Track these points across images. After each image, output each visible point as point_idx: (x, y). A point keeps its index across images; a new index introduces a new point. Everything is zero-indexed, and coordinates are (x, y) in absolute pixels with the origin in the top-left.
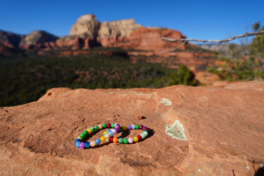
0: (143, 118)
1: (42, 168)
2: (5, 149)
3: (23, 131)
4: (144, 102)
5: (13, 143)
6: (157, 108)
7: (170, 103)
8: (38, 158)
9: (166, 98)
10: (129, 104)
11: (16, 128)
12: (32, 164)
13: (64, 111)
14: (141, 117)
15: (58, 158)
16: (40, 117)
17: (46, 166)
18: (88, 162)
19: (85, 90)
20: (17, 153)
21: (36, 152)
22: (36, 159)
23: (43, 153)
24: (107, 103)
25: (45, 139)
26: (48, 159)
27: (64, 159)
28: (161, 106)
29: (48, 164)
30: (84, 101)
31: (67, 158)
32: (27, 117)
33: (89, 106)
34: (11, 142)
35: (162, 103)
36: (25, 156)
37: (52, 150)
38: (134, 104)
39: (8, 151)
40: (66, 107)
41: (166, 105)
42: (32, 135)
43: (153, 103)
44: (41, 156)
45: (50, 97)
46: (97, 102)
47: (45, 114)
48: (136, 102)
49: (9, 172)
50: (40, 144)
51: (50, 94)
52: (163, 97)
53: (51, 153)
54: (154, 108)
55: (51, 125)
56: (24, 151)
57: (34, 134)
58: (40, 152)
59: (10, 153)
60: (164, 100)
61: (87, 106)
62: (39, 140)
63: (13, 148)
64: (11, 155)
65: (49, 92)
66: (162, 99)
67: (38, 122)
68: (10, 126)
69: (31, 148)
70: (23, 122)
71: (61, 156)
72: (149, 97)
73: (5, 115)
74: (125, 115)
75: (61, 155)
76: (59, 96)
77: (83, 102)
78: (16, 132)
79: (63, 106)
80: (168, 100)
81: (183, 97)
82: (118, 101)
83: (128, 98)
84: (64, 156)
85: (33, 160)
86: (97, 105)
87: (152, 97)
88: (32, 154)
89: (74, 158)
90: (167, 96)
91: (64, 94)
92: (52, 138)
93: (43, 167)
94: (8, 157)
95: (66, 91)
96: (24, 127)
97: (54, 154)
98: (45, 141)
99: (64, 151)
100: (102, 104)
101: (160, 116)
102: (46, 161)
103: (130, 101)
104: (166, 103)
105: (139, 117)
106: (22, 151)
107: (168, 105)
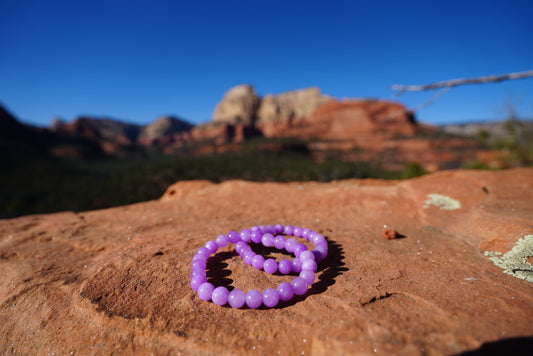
0: (398, 236)
2: (42, 297)
3: (101, 256)
4: (383, 203)
5: (66, 283)
6: (424, 216)
7: (455, 205)
8: (112, 335)
9: (440, 193)
10: (348, 208)
11: (87, 250)
13: (197, 219)
14: (392, 234)
15: (170, 340)
16: (146, 229)
19: (242, 184)
20: (62, 313)
21: (111, 316)
22: (106, 337)
23: (129, 317)
24: (295, 206)
25: (143, 279)
26: (140, 339)
27: (189, 345)
28: (433, 210)
30: (243, 203)
31: (200, 341)
32: (118, 228)
33: (254, 211)
34: (62, 282)
35: (432, 205)
36: (81, 324)
37: (157, 310)
38: (359, 208)
39: (45, 305)
40: (203, 212)
41: (446, 208)
42: (112, 266)
43: (407, 206)
44: (122, 329)
45: (172, 198)
46: (272, 204)
47: (157, 225)
48: (361, 204)
50: (128, 291)
51: (173, 193)
52: (430, 191)
53: (152, 321)
54: (415, 218)
55: (164, 245)
56: (82, 308)
57: (119, 263)
58: (121, 315)
59: (46, 312)
60: (435, 198)
61: (248, 211)
62: (128, 277)
63: (61, 297)
64: (47, 318)
65: (171, 188)
66: (431, 196)
67: (138, 239)
68: (76, 245)
69: (100, 300)
70: (105, 239)
71: (180, 334)
72: (395, 194)
73: (74, 224)
74: (345, 230)
75: (180, 328)
76: (191, 194)
77: (238, 203)
78: (85, 258)
79: (197, 211)
80: (447, 199)
81: (485, 190)
82: (319, 202)
83: (342, 196)
84: (190, 332)
86: (272, 211)
87: (399, 193)
88: (98, 320)
89: (222, 344)
90: (441, 188)
91: (201, 192)
92: (163, 275)
94: (37, 323)
95: (203, 187)
96: (103, 249)
97: (161, 323)
98: (143, 284)
99: (192, 317)
100: (283, 209)
101: (441, 232)
102: (134, 348)
103: (347, 201)
104: (443, 205)
105: (387, 233)
106: (77, 307)
107: (451, 208)
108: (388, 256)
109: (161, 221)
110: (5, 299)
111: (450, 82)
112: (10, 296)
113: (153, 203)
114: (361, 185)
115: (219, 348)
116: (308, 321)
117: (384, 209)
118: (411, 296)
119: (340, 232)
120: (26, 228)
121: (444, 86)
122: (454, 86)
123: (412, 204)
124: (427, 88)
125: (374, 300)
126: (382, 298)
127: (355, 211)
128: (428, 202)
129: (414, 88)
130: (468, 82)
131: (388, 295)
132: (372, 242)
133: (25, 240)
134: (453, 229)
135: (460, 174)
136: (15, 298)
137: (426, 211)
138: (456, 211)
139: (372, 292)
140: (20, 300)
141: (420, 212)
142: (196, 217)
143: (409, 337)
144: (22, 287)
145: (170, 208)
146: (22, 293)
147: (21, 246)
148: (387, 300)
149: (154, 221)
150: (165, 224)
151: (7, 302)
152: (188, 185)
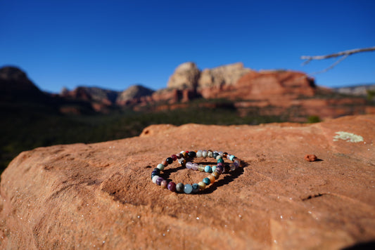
0: (316, 160)
1: (133, 238)
2: (74, 193)
3: (107, 169)
4: (301, 138)
5: (89, 184)
6: (334, 147)
7: (359, 139)
8: (126, 216)
9: (345, 131)
10: (274, 141)
11: (98, 165)
12: (114, 226)
13: (168, 148)
14: (312, 158)
15: (166, 219)
16: (134, 153)
17: (141, 235)
18: (240, 237)
19: (195, 126)
20: (90, 202)
21: (124, 203)
22: (122, 216)
23: (136, 205)
24: (235, 140)
25: (141, 182)
26: (145, 219)
27: (180, 223)
28: (341, 142)
29: (145, 230)
30: (197, 138)
31: (187, 220)
32: (115, 153)
33: (207, 143)
34: (86, 184)
35: (340, 139)
36: (103, 209)
37: (154, 201)
38: (283, 142)
39: (77, 198)
40: (171, 144)
41: (352, 141)
42: (118, 173)
43: (319, 140)
44: (132, 211)
45: (147, 136)
47: (141, 151)
48: (284, 139)
49: (73, 238)
50: (132, 189)
51: (147, 132)
52: (337, 130)
53: (152, 207)
54: (327, 148)
55: (150, 162)
56: (102, 198)
57: (123, 172)
58: (130, 203)
59: (79, 201)
60: (342, 135)
61: (202, 143)
62: (130, 180)
63: (87, 192)
64: (80, 205)
65: (145, 130)
66: (339, 133)
67: (131, 159)
68: (90, 163)
69: (115, 194)
70: (108, 159)
71: (173, 216)
72: (309, 132)
73: (87, 150)
74: (276, 156)
75: (172, 212)
76: (160, 133)
77: (195, 138)
78: (97, 171)
79: (166, 143)
80: (352, 135)
82: (253, 138)
83: (269, 133)
84: (179, 215)
85: (117, 217)
86: (219, 143)
87: (313, 131)
88: (116, 206)
90: (346, 128)
91: (167, 132)
93: (135, 237)
94: (75, 208)
95: (168, 128)
96: (108, 165)
97: (158, 209)
98: (141, 185)
99: (179, 206)
100: (227, 142)
101: (350, 158)
102: (141, 224)
103: (273, 137)
104: (349, 139)
105: (308, 157)
106: (100, 198)
107: (355, 141)
108: (312, 172)
109: (143, 149)
110: (52, 194)
111: (348, 52)
112: (55, 191)
113: (135, 138)
114: (282, 126)
115: (202, 225)
116: (264, 210)
117: (302, 142)
118: (338, 196)
119: (272, 157)
120: (57, 152)
121: (343, 54)
122: (351, 54)
123: (323, 138)
124: (329, 57)
125: (310, 197)
126: (316, 196)
127: (280, 143)
128: (337, 137)
129: (318, 57)
130: (362, 51)
131: (320, 195)
132: (297, 163)
133: (58, 159)
134: (359, 155)
135: (359, 118)
136: (57, 193)
137: (335, 143)
138: (360, 143)
139: (307, 192)
140: (61, 194)
141: (331, 144)
142: (166, 146)
143: (345, 219)
144: (62, 186)
145: (148, 141)
146: (62, 189)
147: (56, 163)
148: (320, 198)
149: (139, 149)
150: (146, 151)
151: (53, 195)
152: (158, 127)
